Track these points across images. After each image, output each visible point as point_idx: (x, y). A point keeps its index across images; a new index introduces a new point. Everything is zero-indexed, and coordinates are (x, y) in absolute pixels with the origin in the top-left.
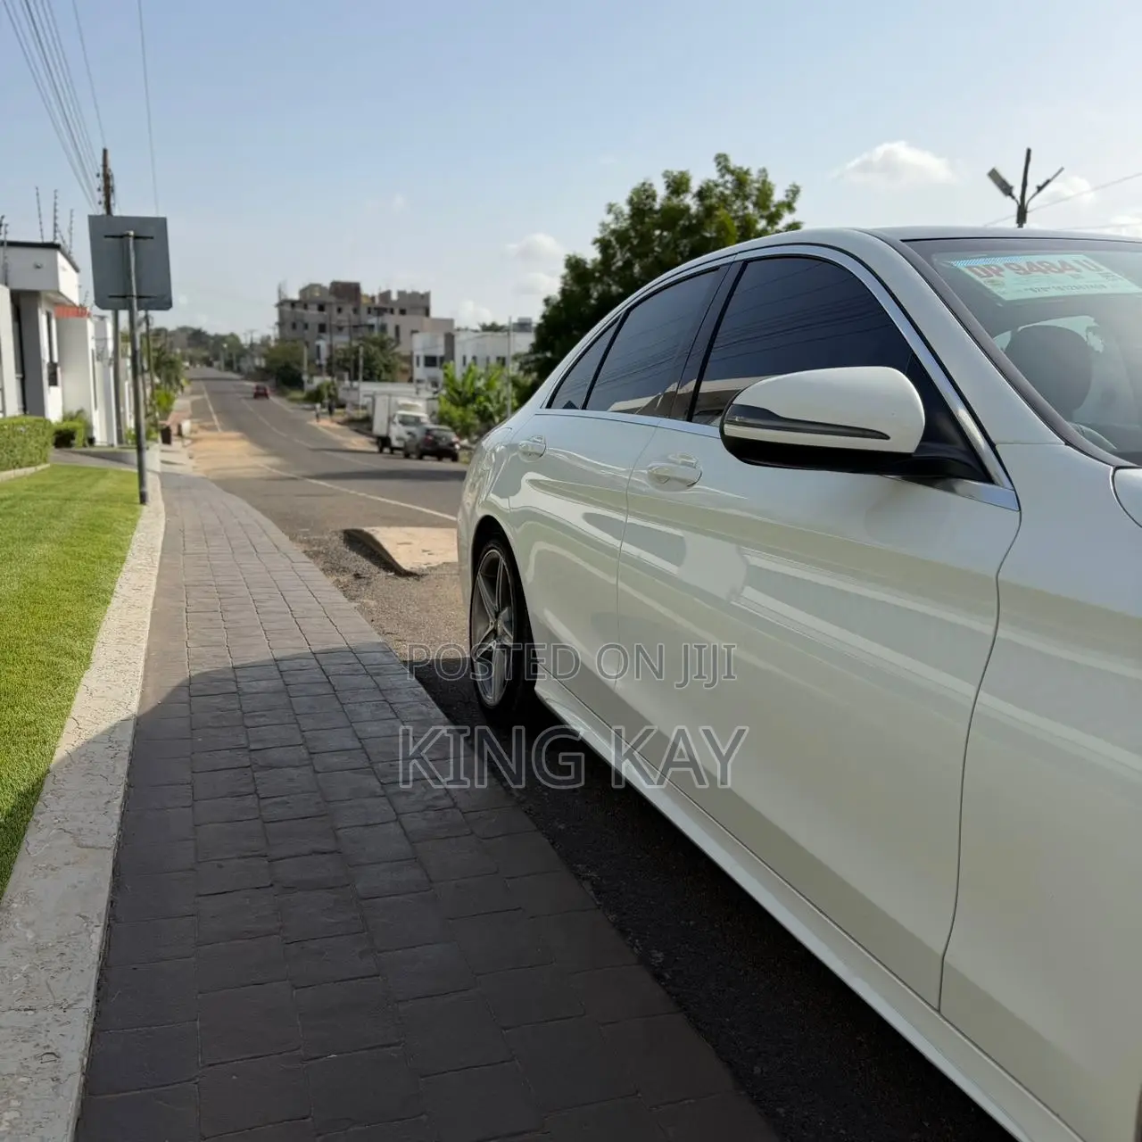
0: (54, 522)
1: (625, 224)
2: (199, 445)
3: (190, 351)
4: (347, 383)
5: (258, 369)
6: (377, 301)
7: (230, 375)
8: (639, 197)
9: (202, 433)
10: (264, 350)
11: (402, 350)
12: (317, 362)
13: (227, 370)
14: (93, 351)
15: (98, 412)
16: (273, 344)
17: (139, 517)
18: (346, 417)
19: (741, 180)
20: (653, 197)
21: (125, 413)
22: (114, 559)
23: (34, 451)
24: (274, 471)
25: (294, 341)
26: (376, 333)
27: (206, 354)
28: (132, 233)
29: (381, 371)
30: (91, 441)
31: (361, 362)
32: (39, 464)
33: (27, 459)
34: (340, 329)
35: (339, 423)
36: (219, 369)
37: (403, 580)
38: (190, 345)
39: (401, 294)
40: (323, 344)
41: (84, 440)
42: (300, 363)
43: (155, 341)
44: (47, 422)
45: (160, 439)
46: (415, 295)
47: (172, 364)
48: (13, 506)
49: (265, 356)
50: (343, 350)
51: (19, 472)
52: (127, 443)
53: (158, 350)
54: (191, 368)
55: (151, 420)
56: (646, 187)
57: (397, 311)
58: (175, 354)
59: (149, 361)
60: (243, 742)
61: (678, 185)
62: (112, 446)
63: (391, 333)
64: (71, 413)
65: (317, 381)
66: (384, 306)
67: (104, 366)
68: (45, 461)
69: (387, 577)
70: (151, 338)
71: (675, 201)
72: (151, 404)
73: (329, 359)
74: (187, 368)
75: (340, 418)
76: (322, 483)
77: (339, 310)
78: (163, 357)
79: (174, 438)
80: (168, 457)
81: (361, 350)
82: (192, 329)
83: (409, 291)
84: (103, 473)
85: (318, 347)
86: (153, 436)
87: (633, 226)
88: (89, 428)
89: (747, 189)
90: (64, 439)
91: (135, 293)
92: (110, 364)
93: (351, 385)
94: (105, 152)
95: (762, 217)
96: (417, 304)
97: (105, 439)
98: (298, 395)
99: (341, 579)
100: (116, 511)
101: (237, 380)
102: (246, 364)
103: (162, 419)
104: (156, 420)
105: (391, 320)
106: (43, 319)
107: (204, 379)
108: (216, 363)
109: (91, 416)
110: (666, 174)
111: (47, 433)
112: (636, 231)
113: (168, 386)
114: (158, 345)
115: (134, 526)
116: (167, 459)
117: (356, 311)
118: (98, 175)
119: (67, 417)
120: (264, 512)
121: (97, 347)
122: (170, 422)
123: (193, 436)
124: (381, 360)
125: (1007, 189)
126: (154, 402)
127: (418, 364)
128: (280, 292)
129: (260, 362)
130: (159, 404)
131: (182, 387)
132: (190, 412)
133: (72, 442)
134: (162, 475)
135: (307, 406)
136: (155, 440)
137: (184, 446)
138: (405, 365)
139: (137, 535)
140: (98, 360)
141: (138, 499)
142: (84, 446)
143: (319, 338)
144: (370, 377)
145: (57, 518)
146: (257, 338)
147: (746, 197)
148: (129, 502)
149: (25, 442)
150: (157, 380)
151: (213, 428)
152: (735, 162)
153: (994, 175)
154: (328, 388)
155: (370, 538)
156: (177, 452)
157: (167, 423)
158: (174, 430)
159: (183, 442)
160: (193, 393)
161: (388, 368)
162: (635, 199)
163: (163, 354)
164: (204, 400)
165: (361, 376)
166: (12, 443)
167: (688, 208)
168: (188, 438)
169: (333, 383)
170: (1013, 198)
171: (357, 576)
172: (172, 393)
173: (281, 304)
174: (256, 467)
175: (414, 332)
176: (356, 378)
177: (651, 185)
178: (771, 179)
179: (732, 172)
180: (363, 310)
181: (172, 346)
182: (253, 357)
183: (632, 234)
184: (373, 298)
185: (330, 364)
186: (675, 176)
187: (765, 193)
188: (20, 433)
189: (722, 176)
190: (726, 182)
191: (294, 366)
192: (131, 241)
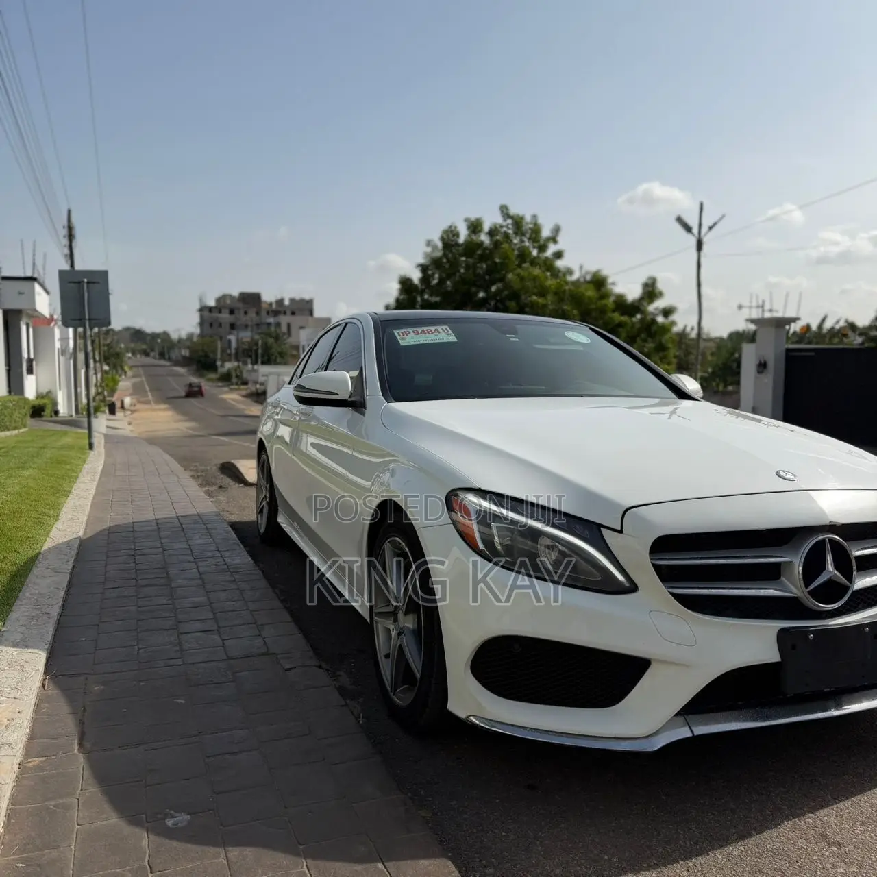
0: (35, 460)
1: (439, 254)
2: (135, 415)
3: (132, 345)
4: (250, 366)
5: (184, 358)
6: (274, 306)
7: (163, 362)
8: (448, 236)
9: (139, 406)
10: (188, 343)
11: (292, 340)
12: (229, 352)
13: (160, 359)
14: (58, 349)
15: (61, 392)
16: (195, 339)
17: (88, 457)
18: (249, 391)
19: (518, 222)
20: (457, 235)
21: (81, 392)
22: (71, 476)
23: (18, 419)
24: (191, 432)
25: (211, 336)
26: (272, 329)
27: (144, 347)
28: (86, 280)
29: (276, 357)
30: (56, 413)
31: (260, 351)
32: (20, 428)
33: (14, 425)
34: (246, 326)
35: (244, 396)
36: (154, 358)
37: (248, 488)
38: (132, 341)
39: (292, 300)
40: (233, 338)
41: (51, 412)
42: (215, 352)
43: (105, 339)
44: (26, 400)
45: (107, 411)
46: (302, 301)
47: (118, 355)
48: (7, 452)
49: (188, 348)
50: (247, 342)
51: (8, 433)
52: (82, 414)
53: (108, 345)
54: (133, 358)
55: (101, 397)
56: (453, 228)
57: (288, 312)
58: (120, 348)
59: (100, 354)
60: (133, 547)
61: (475, 227)
62: (71, 416)
63: (284, 328)
64: (42, 393)
65: (228, 365)
66: (280, 309)
67: (66, 359)
68: (25, 427)
69: (239, 487)
70: (102, 337)
71: (474, 237)
72: (101, 386)
73: (237, 349)
74: (130, 358)
75: (244, 393)
76: (221, 438)
77: (246, 313)
78: (112, 350)
79: (117, 410)
80: (112, 424)
81: (260, 343)
82: (134, 329)
83: (298, 298)
84: (65, 433)
85: (230, 341)
86: (103, 409)
87: (445, 255)
88: (55, 404)
89: (524, 228)
90: (37, 412)
91: (87, 317)
92: (70, 358)
93: (253, 368)
94: (69, 212)
95: (534, 247)
96: (304, 308)
97: (66, 411)
98: (213, 376)
99: (210, 489)
100: (73, 453)
101: (168, 366)
102: (175, 354)
103: (108, 396)
104: (104, 397)
105: (284, 320)
106: (24, 328)
107: (142, 366)
108: (152, 354)
109: (56, 396)
110: (467, 220)
111: (26, 407)
112: (447, 258)
113: (114, 371)
114: (108, 341)
115: (84, 462)
116: (112, 425)
117: (258, 313)
118: (64, 227)
119: (39, 396)
120: (171, 455)
121: (61, 346)
122: (115, 399)
123: (132, 408)
124: (275, 350)
125: (688, 229)
126: (103, 385)
128: (201, 300)
129: (185, 353)
130: (107, 385)
131: (125, 373)
132: (131, 391)
133: (43, 413)
134: (106, 436)
135: (220, 384)
136: (104, 412)
137: (125, 416)
138: (294, 352)
139: (85, 466)
140: (62, 355)
141: (87, 447)
142: (51, 416)
143: (230, 333)
144: (268, 361)
145: (37, 457)
146: (184, 335)
147: (523, 234)
148: (81, 449)
149: (12, 413)
150: (106, 368)
151: (148, 402)
152: (514, 210)
153: (680, 220)
154: (236, 370)
155: (234, 466)
156: (121, 420)
157: (114, 399)
158: (118, 405)
159: (125, 413)
160: (134, 376)
161: (282, 355)
162: (445, 236)
163: (112, 347)
164: (142, 381)
165: (260, 362)
166: (4, 414)
167: (482, 243)
168: (128, 410)
169: (239, 367)
170: (693, 234)
171: (221, 487)
172: (117, 377)
173: (201, 310)
174: (178, 429)
175: (302, 328)
176: (255, 362)
177: (456, 227)
178: (540, 221)
179: (512, 217)
180: (264, 313)
181: (118, 342)
182: (180, 348)
183: (445, 260)
184: (271, 304)
185: (237, 353)
186: (473, 222)
187: (536, 230)
188: (8, 407)
189: (505, 220)
190: (508, 224)
191: (211, 355)
192: (85, 285)
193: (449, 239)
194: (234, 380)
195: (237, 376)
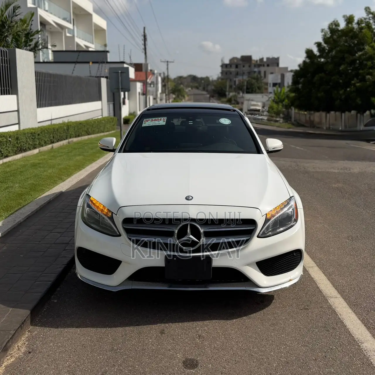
1: (329, 36)
3: (191, 84)
4: (241, 94)
5: (212, 90)
6: (258, 62)
11: (265, 80)
13: (203, 91)
20: (337, 25)
25: (225, 79)
26: (256, 75)
27: (197, 84)
28: (120, 72)
29: (256, 89)
32: (111, 131)
34: (244, 74)
36: (200, 90)
38: (191, 82)
39: (268, 59)
40: (237, 80)
42: (226, 88)
46: (273, 58)
56: (335, 22)
57: (265, 65)
61: (349, 20)
63: (262, 74)
65: (231, 94)
66: (261, 63)
68: (114, 130)
71: (349, 26)
73: (238, 85)
77: (244, 66)
83: (271, 57)
85: (235, 81)
93: (242, 96)
94: (144, 28)
96: (274, 62)
98: (224, 100)
101: (205, 94)
102: (209, 88)
105: (262, 69)
108: (200, 88)
109: (137, 114)
110: (344, 16)
117: (250, 66)
118: (142, 36)
119: (130, 114)
124: (256, 85)
127: (270, 86)
128: (222, 61)
131: (185, 98)
138: (265, 87)
143: (236, 77)
150: (174, 96)
154: (234, 97)
161: (259, 88)
162: (331, 27)
165: (245, 92)
167: (353, 28)
169: (235, 95)
173: (222, 66)
175: (272, 73)
177: (337, 21)
179: (372, 13)
180: (253, 66)
182: (212, 85)
184: (257, 61)
186: (348, 17)
189: (368, 15)
190: (369, 17)
191: (224, 89)
192: (120, 74)
193: (333, 28)
194: (233, 102)
195: (235, 100)
